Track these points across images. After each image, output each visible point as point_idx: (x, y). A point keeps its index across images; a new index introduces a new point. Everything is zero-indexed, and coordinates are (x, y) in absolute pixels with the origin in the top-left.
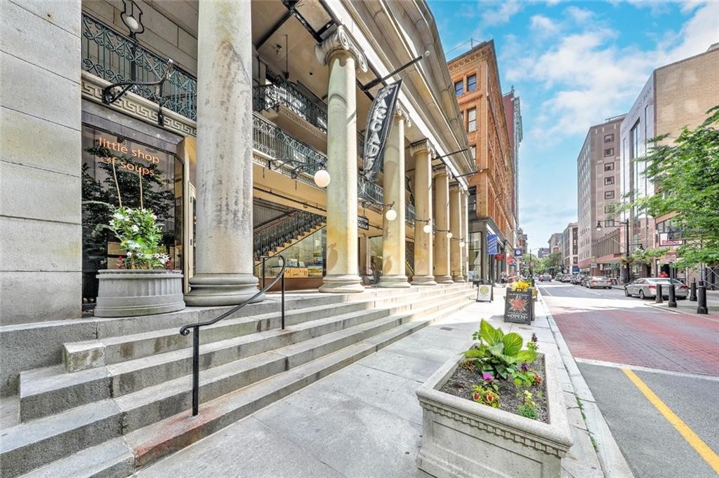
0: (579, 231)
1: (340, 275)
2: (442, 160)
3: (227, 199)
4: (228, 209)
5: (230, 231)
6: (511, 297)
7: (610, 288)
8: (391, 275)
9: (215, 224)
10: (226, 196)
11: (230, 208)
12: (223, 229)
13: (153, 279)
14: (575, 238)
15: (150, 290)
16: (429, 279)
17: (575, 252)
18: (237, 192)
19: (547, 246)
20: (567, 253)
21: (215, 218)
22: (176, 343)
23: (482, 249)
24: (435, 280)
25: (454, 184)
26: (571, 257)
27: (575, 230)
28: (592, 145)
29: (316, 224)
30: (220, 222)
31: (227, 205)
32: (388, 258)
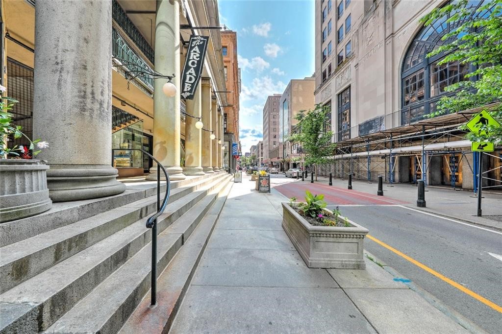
0: (264, 145)
1: (170, 167)
2: (215, 94)
3: (92, 87)
4: (93, 97)
5: (96, 121)
6: (261, 179)
7: (278, 173)
8: (192, 167)
9: (76, 110)
10: (91, 84)
11: (96, 98)
12: (87, 118)
13: (22, 172)
14: (262, 149)
15: (18, 187)
16: (210, 169)
17: (262, 156)
18: (103, 83)
19: (249, 152)
20: (258, 156)
21: (77, 104)
22: (77, 246)
23: (229, 151)
24: (213, 170)
25: (219, 110)
26: (260, 158)
27: (262, 144)
28: (269, 105)
29: (126, 121)
30: (83, 109)
31: (93, 93)
32: (191, 154)
